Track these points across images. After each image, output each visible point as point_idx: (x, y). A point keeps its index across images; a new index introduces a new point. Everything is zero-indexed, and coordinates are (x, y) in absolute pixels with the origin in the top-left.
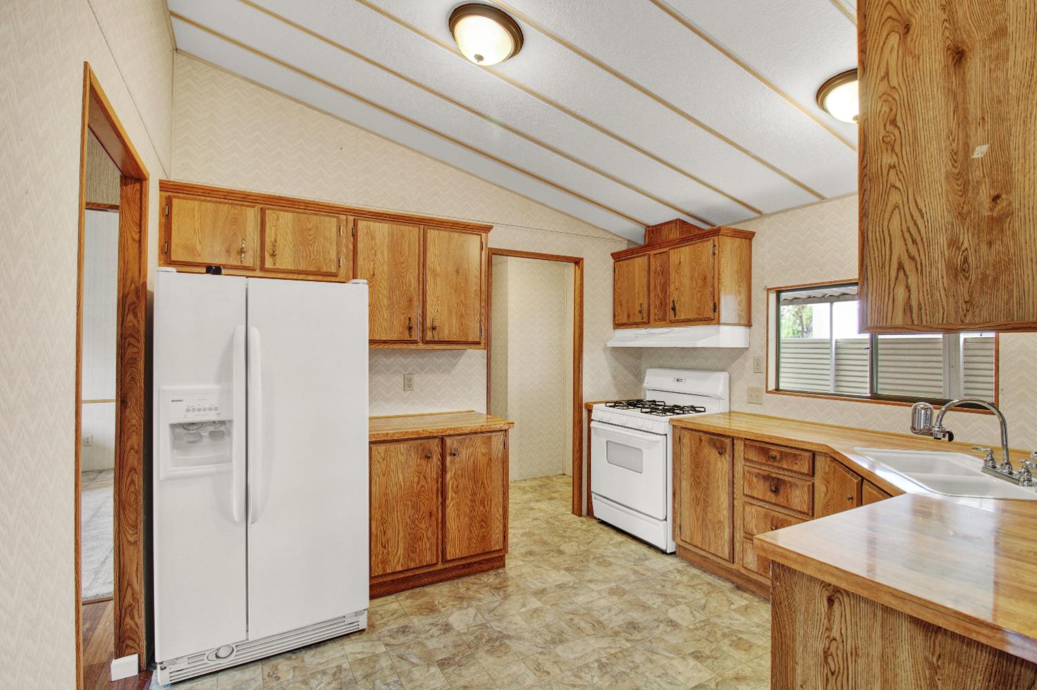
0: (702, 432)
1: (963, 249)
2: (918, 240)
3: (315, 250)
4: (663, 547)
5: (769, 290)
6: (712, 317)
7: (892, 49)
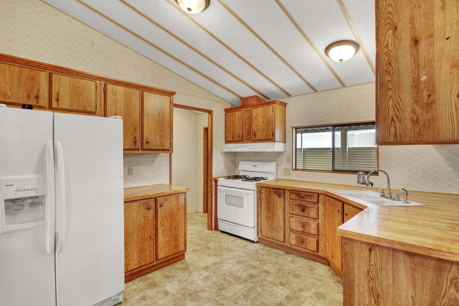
0: (271, 188)
1: (417, 113)
2: (400, 110)
3: (83, 98)
4: (253, 240)
5: (293, 128)
6: (272, 139)
7: (389, 36)
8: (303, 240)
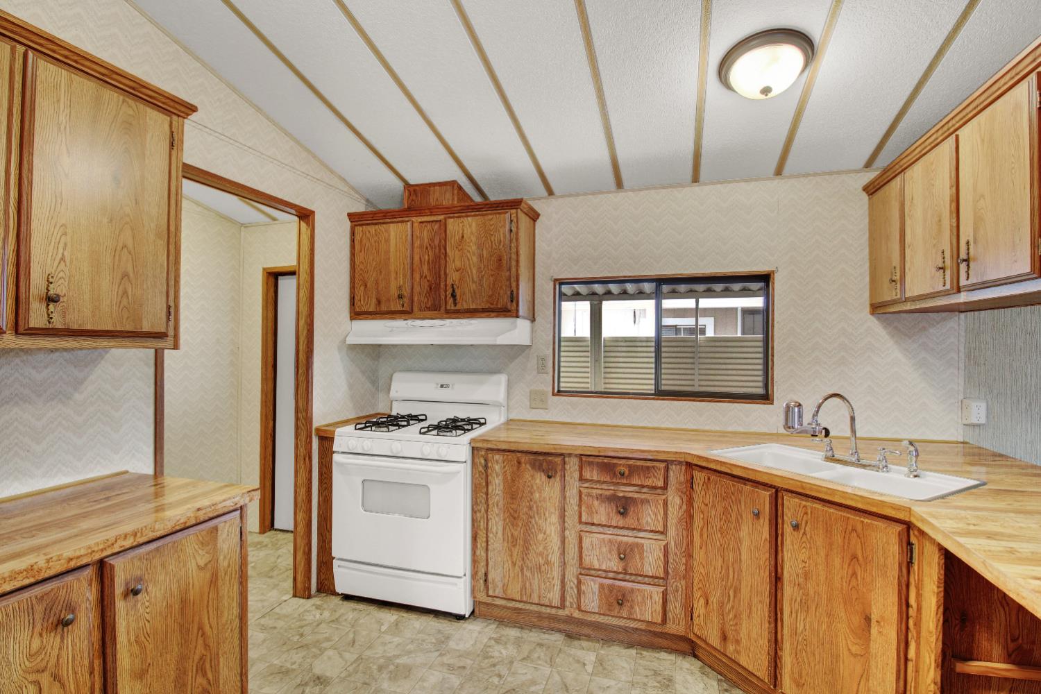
6: (508, 308)
8: (624, 595)
